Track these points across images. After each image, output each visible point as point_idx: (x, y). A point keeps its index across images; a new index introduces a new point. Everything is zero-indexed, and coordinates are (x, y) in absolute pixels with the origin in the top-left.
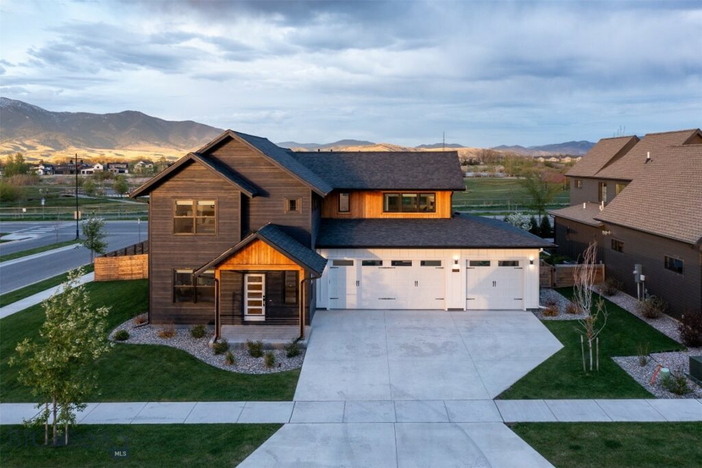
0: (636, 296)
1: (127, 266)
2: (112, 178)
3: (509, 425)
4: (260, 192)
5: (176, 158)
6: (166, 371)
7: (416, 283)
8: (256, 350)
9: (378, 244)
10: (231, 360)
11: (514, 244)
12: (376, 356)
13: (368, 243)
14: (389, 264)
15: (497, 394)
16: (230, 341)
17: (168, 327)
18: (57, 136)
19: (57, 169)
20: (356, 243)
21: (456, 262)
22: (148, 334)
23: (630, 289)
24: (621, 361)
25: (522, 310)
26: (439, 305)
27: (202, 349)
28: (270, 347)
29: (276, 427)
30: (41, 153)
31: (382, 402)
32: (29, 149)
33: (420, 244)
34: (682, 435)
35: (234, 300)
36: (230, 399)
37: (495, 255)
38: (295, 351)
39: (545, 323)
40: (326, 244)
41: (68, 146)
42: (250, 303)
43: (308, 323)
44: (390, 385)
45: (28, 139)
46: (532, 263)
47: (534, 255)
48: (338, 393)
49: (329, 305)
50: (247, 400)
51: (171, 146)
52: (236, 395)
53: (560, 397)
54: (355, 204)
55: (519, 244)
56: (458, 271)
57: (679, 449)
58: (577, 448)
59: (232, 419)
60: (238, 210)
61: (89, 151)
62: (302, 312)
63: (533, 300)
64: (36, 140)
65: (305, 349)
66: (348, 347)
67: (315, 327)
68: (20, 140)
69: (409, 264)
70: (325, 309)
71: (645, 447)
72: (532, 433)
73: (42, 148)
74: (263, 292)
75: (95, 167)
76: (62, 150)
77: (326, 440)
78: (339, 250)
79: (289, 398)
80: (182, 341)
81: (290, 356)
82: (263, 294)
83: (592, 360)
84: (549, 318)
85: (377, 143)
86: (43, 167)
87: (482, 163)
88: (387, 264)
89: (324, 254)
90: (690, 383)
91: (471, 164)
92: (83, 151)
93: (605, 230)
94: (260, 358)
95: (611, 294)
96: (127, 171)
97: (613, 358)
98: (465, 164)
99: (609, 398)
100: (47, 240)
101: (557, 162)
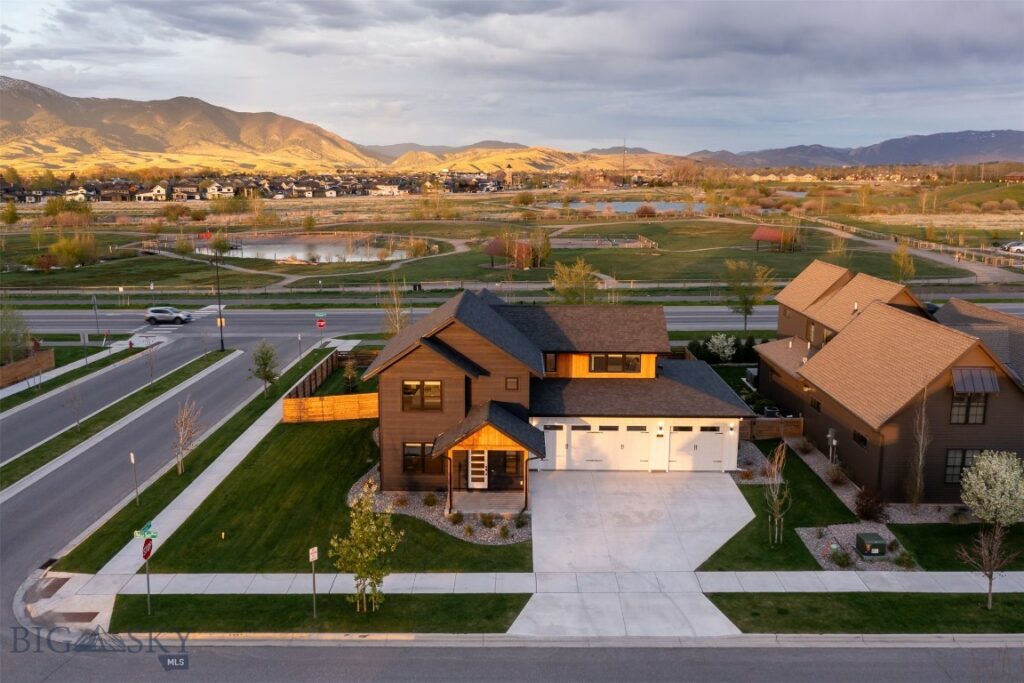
0: (828, 458)
3: (706, 595)
4: (481, 372)
7: (622, 446)
8: (488, 521)
9: (587, 413)
10: (470, 531)
11: (716, 413)
12: (593, 526)
13: (578, 412)
14: (597, 430)
15: (698, 566)
16: (464, 512)
17: (401, 494)
18: (83, 132)
19: (101, 192)
20: (567, 412)
21: (661, 428)
23: (824, 450)
24: (803, 533)
25: (720, 472)
26: (643, 467)
27: (439, 518)
28: (500, 518)
29: (528, 596)
30: (63, 156)
31: (606, 573)
32: (45, 152)
33: (626, 413)
34: (836, 604)
35: (460, 471)
36: (482, 570)
37: (697, 423)
38: (522, 521)
39: (742, 487)
40: (540, 413)
41: (100, 147)
42: (474, 473)
44: (609, 556)
45: (43, 137)
46: (732, 429)
47: (734, 423)
48: (569, 564)
49: (540, 466)
50: (496, 572)
51: (245, 148)
52: (485, 566)
54: (561, 365)
55: (720, 414)
56: (662, 436)
57: (831, 616)
58: (756, 614)
59: (491, 590)
60: (462, 390)
62: (526, 483)
63: (732, 464)
64: (54, 139)
65: (530, 519)
66: (567, 517)
68: (32, 139)
69: (616, 428)
70: (536, 470)
71: (806, 613)
72: (724, 602)
73: (63, 151)
74: (486, 463)
75: (155, 191)
76: (92, 153)
77: (568, 608)
78: (549, 418)
79: (530, 569)
80: (417, 509)
81: (519, 527)
82: (486, 466)
83: (778, 534)
84: (744, 482)
85: (532, 146)
86: (85, 192)
87: (675, 184)
88: (595, 429)
89: (534, 422)
90: (854, 556)
91: (660, 184)
92: (121, 155)
93: (806, 386)
94: (493, 529)
95: (806, 451)
96: (198, 197)
97: (796, 529)
98: (652, 184)
99: (787, 570)
100: (182, 348)
101: (777, 182)
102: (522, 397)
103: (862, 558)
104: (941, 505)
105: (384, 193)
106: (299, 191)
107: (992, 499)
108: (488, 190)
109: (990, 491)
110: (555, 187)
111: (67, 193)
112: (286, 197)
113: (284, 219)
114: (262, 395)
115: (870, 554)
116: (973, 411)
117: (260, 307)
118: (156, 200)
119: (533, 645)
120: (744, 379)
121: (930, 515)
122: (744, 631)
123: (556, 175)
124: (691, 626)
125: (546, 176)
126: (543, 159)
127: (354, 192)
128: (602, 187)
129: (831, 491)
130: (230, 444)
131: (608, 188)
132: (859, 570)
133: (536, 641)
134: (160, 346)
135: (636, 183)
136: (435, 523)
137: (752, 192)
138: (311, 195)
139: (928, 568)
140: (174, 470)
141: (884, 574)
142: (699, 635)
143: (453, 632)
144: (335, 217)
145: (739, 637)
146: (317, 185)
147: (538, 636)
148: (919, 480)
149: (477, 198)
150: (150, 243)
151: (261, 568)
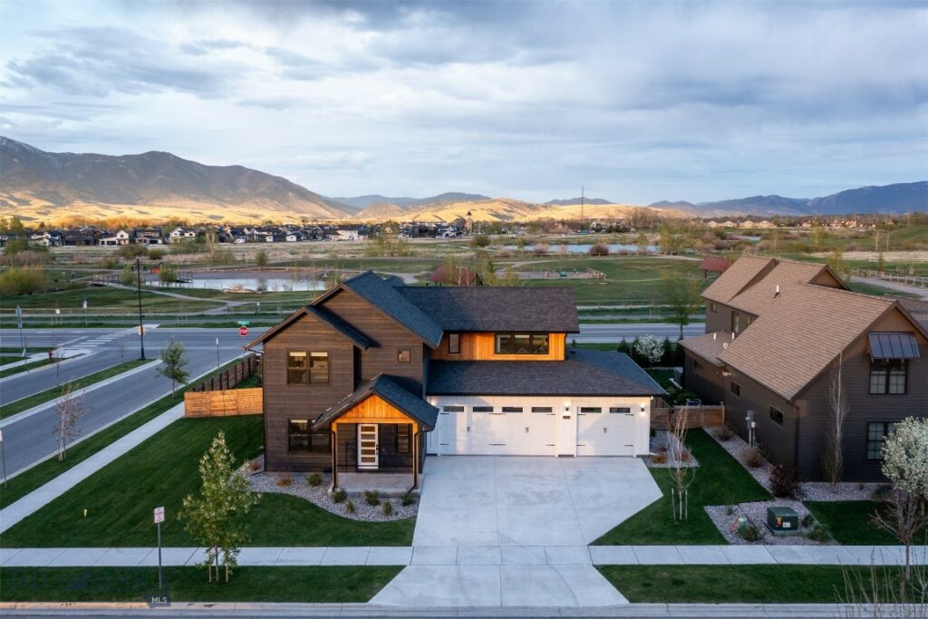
0: (748, 442)
1: (220, 401)
2: (145, 255)
3: (597, 567)
4: (372, 343)
5: (221, 218)
6: (292, 519)
7: (527, 429)
8: (373, 499)
9: (489, 391)
10: (352, 509)
11: (625, 392)
12: (487, 504)
13: (479, 390)
14: (500, 411)
15: (592, 541)
16: (349, 490)
17: (286, 475)
18: (57, 185)
19: (67, 238)
20: (467, 391)
21: (567, 409)
22: (266, 482)
23: (743, 435)
24: (714, 512)
25: (631, 456)
26: (549, 451)
27: (321, 497)
28: (386, 496)
29: (400, 568)
30: (36, 209)
31: (490, 547)
32: (19, 205)
33: (531, 392)
34: (737, 575)
35: (347, 449)
36: (356, 545)
37: (606, 403)
38: (410, 499)
39: (652, 470)
40: (437, 391)
41: (73, 200)
42: (364, 452)
43: (420, 472)
44: (498, 532)
45: (19, 190)
46: (643, 410)
47: (645, 402)
48: (452, 539)
49: (440, 451)
50: (372, 546)
51: (214, 200)
52: (360, 540)
53: (647, 543)
54: (466, 346)
55: (630, 392)
56: (568, 417)
57: (730, 586)
58: (648, 585)
59: (361, 562)
60: (350, 362)
61: (102, 207)
62: (415, 460)
63: (643, 447)
64: (29, 192)
65: (419, 497)
66: (460, 496)
67: (426, 475)
68: (8, 193)
69: (520, 410)
70: (435, 455)
71: (704, 584)
72: (615, 574)
73: (37, 204)
74: (376, 441)
75: (119, 236)
76: (65, 205)
77: (442, 579)
78: (450, 397)
79: (409, 544)
80: (300, 489)
81: (405, 504)
82: (377, 443)
84: (657, 466)
85: (494, 197)
86: (50, 236)
87: (632, 229)
88: (498, 410)
89: (433, 402)
90: (763, 530)
91: (618, 230)
92: (94, 208)
93: (726, 371)
94: (378, 507)
95: (726, 438)
96: (160, 241)
97: (705, 507)
98: (610, 231)
99: (689, 544)
100: (105, 358)
101: (733, 228)
102: (417, 371)
103: (773, 533)
104: (863, 484)
105: (343, 238)
106: (260, 236)
107: (913, 467)
108: (447, 235)
109: (911, 460)
110: (514, 233)
111: (33, 237)
112: (247, 241)
113: (239, 258)
114: (170, 395)
115: (781, 528)
116: (893, 380)
117: (195, 326)
118: (119, 244)
119: (395, 614)
120: (672, 380)
121: (850, 493)
122: (631, 600)
123: (517, 224)
124: (574, 596)
125: (507, 225)
126: (505, 210)
127: (315, 238)
128: (560, 233)
129: (747, 473)
130: (122, 436)
131: (566, 233)
132: (767, 544)
133: (399, 611)
134: (83, 357)
135: (593, 229)
136: (315, 501)
137: (708, 235)
138: (271, 240)
139: (844, 542)
140: (56, 457)
141: (795, 548)
142: (581, 606)
143: (309, 602)
144: (291, 256)
145: (625, 607)
146: (279, 231)
147: (403, 606)
148: (837, 454)
149: (435, 242)
150: (101, 277)
151: (118, 543)
